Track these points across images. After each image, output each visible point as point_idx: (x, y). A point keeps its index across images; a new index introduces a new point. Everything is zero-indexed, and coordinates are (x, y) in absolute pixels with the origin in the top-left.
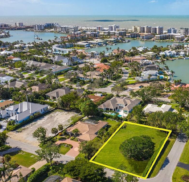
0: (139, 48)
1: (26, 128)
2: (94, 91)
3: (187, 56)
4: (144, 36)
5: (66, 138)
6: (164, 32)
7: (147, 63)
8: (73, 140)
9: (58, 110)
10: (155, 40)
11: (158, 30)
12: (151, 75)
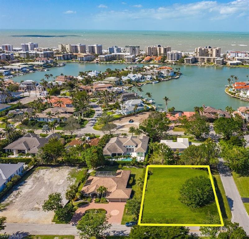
0: (90, 73)
1: (8, 202)
2: (72, 135)
3: (155, 80)
4: (83, 57)
5: (87, 201)
6: (104, 51)
7: (119, 90)
8: (99, 202)
9: (38, 167)
10: (98, 61)
11: (96, 48)
12: (137, 106)
